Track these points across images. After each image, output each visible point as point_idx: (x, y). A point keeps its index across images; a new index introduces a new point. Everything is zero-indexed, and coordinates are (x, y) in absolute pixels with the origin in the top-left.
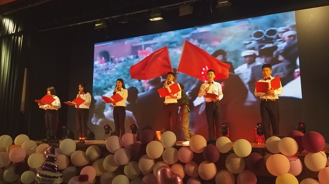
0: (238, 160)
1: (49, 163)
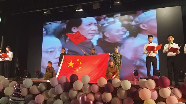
0: (124, 92)
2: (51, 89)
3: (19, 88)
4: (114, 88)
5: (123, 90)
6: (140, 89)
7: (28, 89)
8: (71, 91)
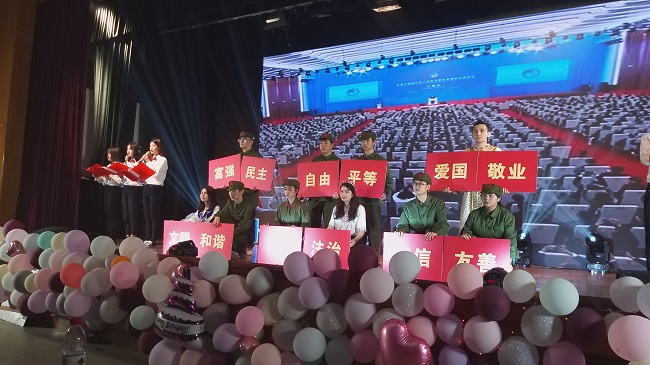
0: (548, 321)
1: (180, 295)
2: (286, 292)
3: (186, 282)
4: (512, 304)
5: (547, 314)
6: (612, 314)
7: (215, 286)
8: (353, 304)
